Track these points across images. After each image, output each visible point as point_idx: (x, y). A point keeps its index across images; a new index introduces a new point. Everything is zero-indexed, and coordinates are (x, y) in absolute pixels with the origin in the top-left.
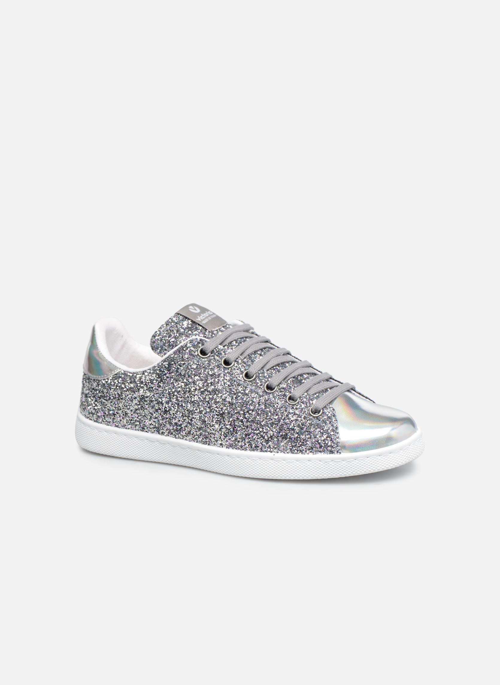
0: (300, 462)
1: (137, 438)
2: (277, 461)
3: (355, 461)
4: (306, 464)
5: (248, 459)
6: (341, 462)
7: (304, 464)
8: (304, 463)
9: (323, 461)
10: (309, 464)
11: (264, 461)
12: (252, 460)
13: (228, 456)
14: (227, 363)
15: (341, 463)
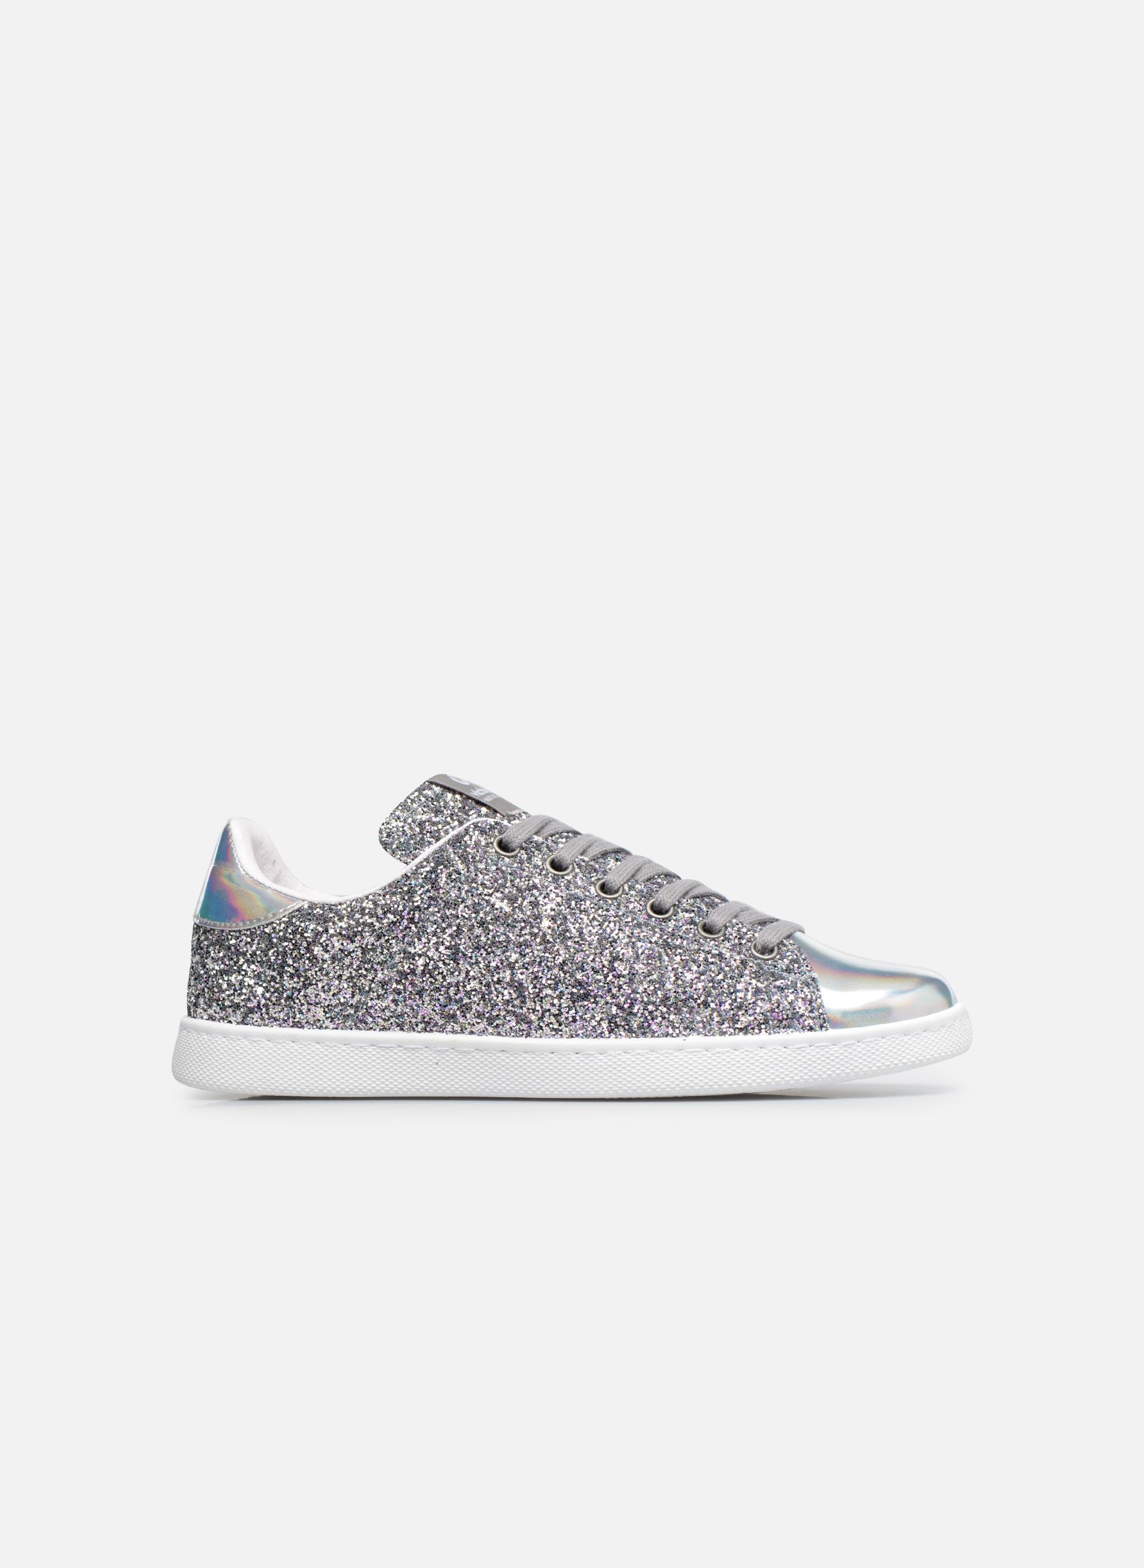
0: (743, 1050)
1: (348, 1045)
2: (691, 1053)
3: (858, 1044)
4: (756, 1055)
5: (624, 1054)
6: (830, 1047)
7: (751, 1055)
8: (751, 1052)
9: (791, 1047)
10: (761, 1055)
11: (661, 1054)
12: (633, 1056)
13: (577, 1053)
14: (557, 866)
15: (831, 1049)
